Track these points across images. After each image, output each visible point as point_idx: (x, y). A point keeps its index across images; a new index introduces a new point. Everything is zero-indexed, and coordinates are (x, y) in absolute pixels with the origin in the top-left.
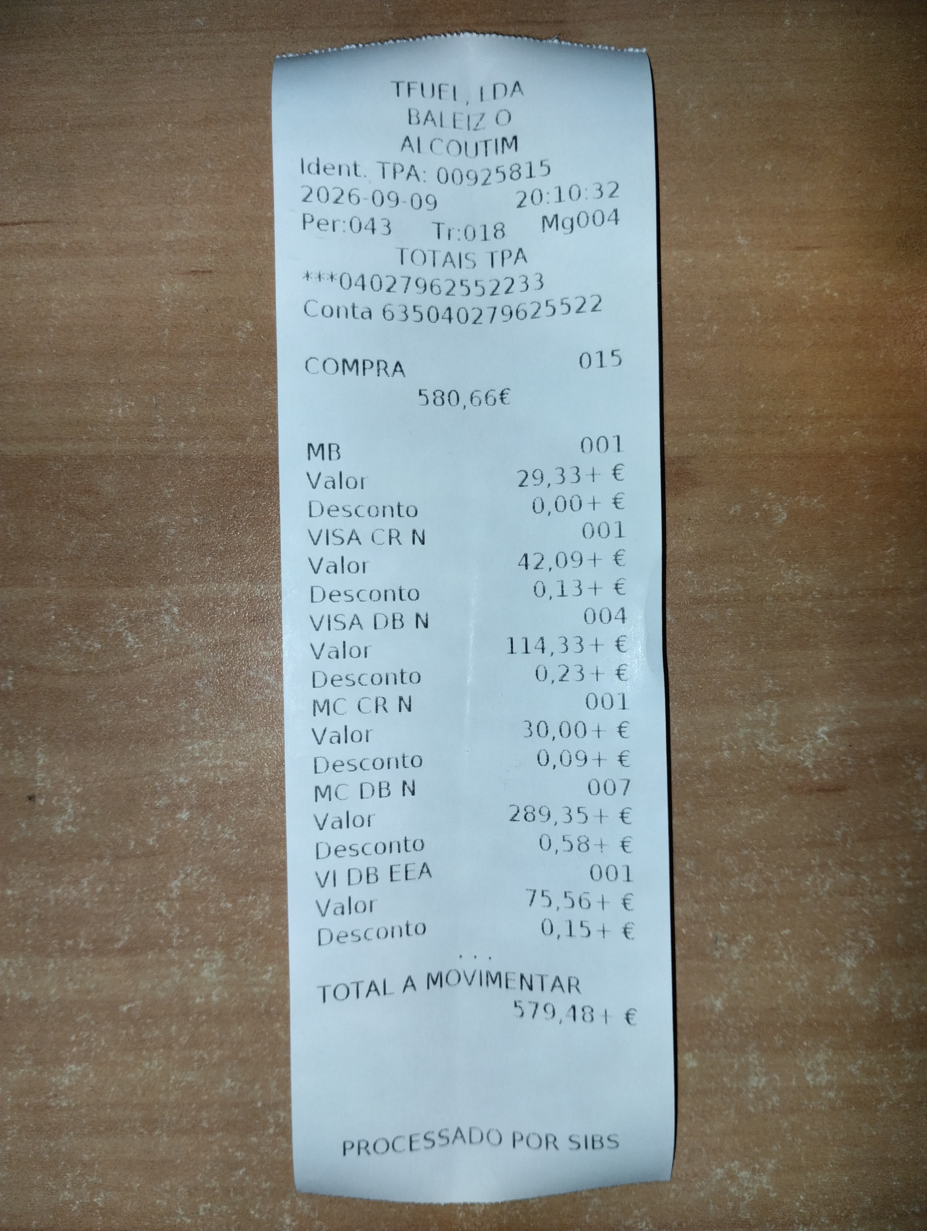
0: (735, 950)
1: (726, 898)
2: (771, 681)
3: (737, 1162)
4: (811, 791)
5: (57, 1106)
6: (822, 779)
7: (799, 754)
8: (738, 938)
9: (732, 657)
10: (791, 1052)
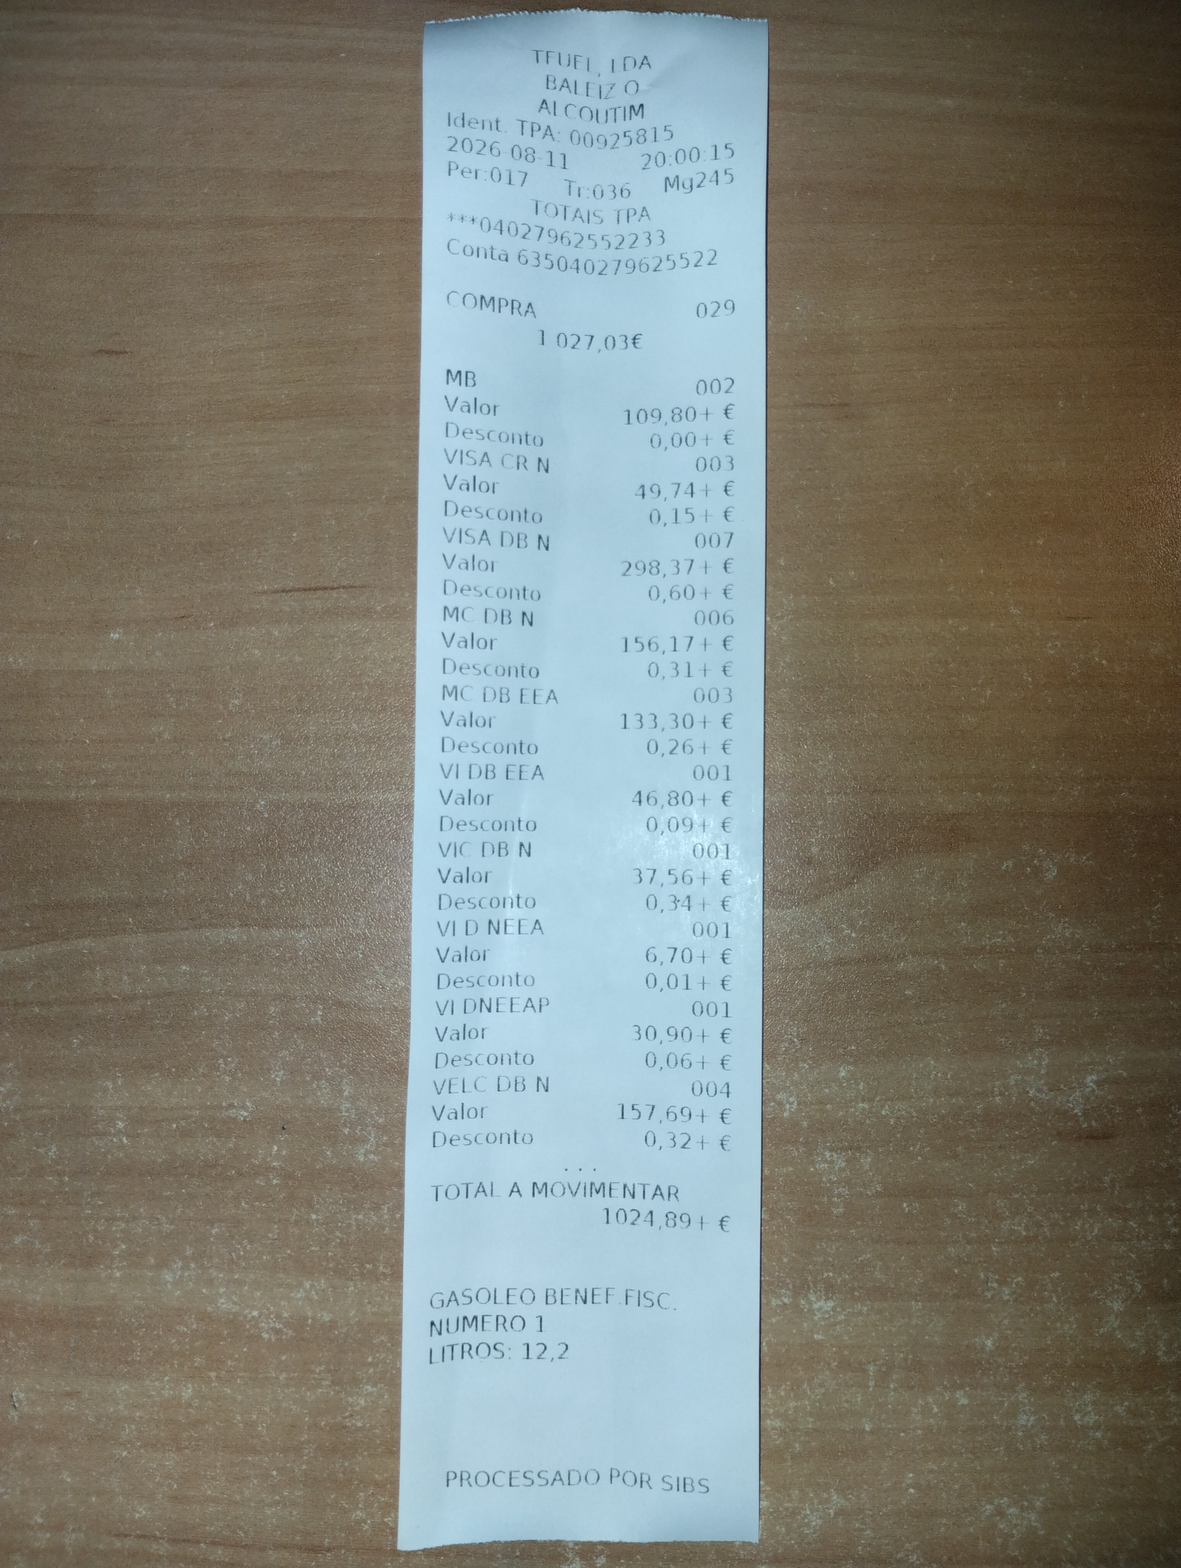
0: (1006, 1290)
1: (997, 1240)
2: (1041, 1031)
3: (1006, 1499)
4: (1079, 1138)
5: (352, 1426)
6: (1090, 1126)
7: (1068, 1101)
8: (1009, 1280)
9: (1004, 1005)
10: (1059, 1392)
